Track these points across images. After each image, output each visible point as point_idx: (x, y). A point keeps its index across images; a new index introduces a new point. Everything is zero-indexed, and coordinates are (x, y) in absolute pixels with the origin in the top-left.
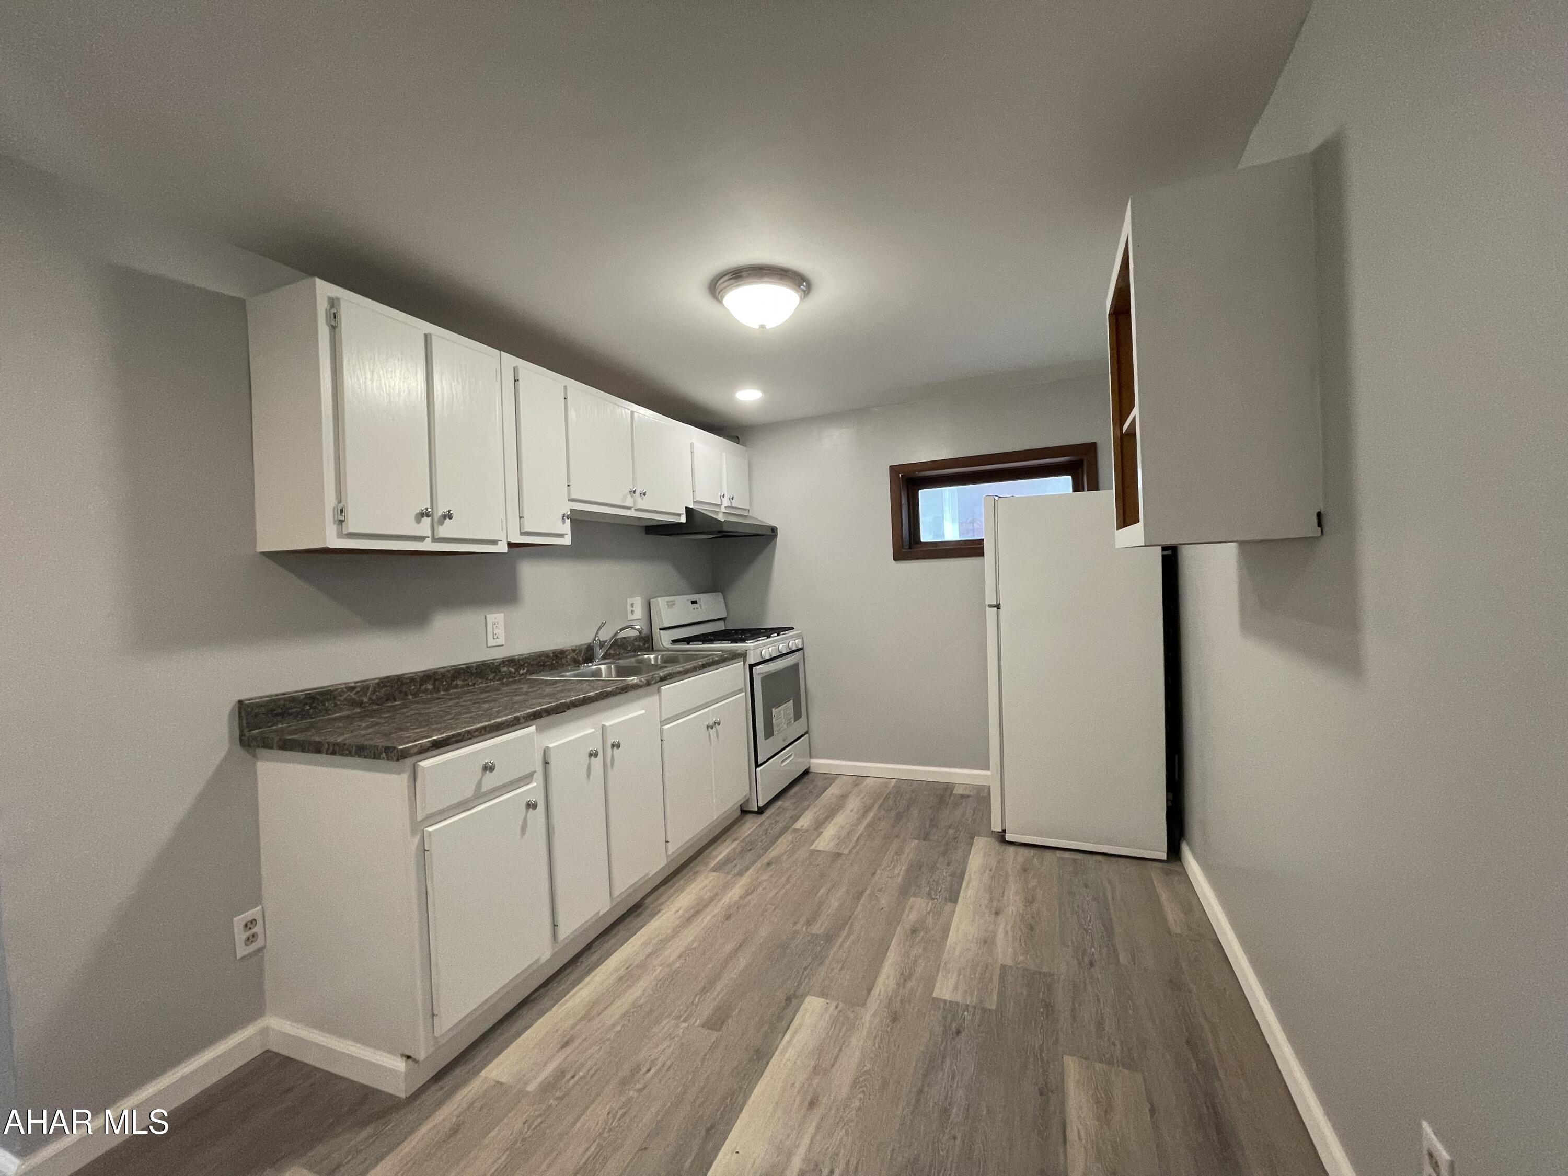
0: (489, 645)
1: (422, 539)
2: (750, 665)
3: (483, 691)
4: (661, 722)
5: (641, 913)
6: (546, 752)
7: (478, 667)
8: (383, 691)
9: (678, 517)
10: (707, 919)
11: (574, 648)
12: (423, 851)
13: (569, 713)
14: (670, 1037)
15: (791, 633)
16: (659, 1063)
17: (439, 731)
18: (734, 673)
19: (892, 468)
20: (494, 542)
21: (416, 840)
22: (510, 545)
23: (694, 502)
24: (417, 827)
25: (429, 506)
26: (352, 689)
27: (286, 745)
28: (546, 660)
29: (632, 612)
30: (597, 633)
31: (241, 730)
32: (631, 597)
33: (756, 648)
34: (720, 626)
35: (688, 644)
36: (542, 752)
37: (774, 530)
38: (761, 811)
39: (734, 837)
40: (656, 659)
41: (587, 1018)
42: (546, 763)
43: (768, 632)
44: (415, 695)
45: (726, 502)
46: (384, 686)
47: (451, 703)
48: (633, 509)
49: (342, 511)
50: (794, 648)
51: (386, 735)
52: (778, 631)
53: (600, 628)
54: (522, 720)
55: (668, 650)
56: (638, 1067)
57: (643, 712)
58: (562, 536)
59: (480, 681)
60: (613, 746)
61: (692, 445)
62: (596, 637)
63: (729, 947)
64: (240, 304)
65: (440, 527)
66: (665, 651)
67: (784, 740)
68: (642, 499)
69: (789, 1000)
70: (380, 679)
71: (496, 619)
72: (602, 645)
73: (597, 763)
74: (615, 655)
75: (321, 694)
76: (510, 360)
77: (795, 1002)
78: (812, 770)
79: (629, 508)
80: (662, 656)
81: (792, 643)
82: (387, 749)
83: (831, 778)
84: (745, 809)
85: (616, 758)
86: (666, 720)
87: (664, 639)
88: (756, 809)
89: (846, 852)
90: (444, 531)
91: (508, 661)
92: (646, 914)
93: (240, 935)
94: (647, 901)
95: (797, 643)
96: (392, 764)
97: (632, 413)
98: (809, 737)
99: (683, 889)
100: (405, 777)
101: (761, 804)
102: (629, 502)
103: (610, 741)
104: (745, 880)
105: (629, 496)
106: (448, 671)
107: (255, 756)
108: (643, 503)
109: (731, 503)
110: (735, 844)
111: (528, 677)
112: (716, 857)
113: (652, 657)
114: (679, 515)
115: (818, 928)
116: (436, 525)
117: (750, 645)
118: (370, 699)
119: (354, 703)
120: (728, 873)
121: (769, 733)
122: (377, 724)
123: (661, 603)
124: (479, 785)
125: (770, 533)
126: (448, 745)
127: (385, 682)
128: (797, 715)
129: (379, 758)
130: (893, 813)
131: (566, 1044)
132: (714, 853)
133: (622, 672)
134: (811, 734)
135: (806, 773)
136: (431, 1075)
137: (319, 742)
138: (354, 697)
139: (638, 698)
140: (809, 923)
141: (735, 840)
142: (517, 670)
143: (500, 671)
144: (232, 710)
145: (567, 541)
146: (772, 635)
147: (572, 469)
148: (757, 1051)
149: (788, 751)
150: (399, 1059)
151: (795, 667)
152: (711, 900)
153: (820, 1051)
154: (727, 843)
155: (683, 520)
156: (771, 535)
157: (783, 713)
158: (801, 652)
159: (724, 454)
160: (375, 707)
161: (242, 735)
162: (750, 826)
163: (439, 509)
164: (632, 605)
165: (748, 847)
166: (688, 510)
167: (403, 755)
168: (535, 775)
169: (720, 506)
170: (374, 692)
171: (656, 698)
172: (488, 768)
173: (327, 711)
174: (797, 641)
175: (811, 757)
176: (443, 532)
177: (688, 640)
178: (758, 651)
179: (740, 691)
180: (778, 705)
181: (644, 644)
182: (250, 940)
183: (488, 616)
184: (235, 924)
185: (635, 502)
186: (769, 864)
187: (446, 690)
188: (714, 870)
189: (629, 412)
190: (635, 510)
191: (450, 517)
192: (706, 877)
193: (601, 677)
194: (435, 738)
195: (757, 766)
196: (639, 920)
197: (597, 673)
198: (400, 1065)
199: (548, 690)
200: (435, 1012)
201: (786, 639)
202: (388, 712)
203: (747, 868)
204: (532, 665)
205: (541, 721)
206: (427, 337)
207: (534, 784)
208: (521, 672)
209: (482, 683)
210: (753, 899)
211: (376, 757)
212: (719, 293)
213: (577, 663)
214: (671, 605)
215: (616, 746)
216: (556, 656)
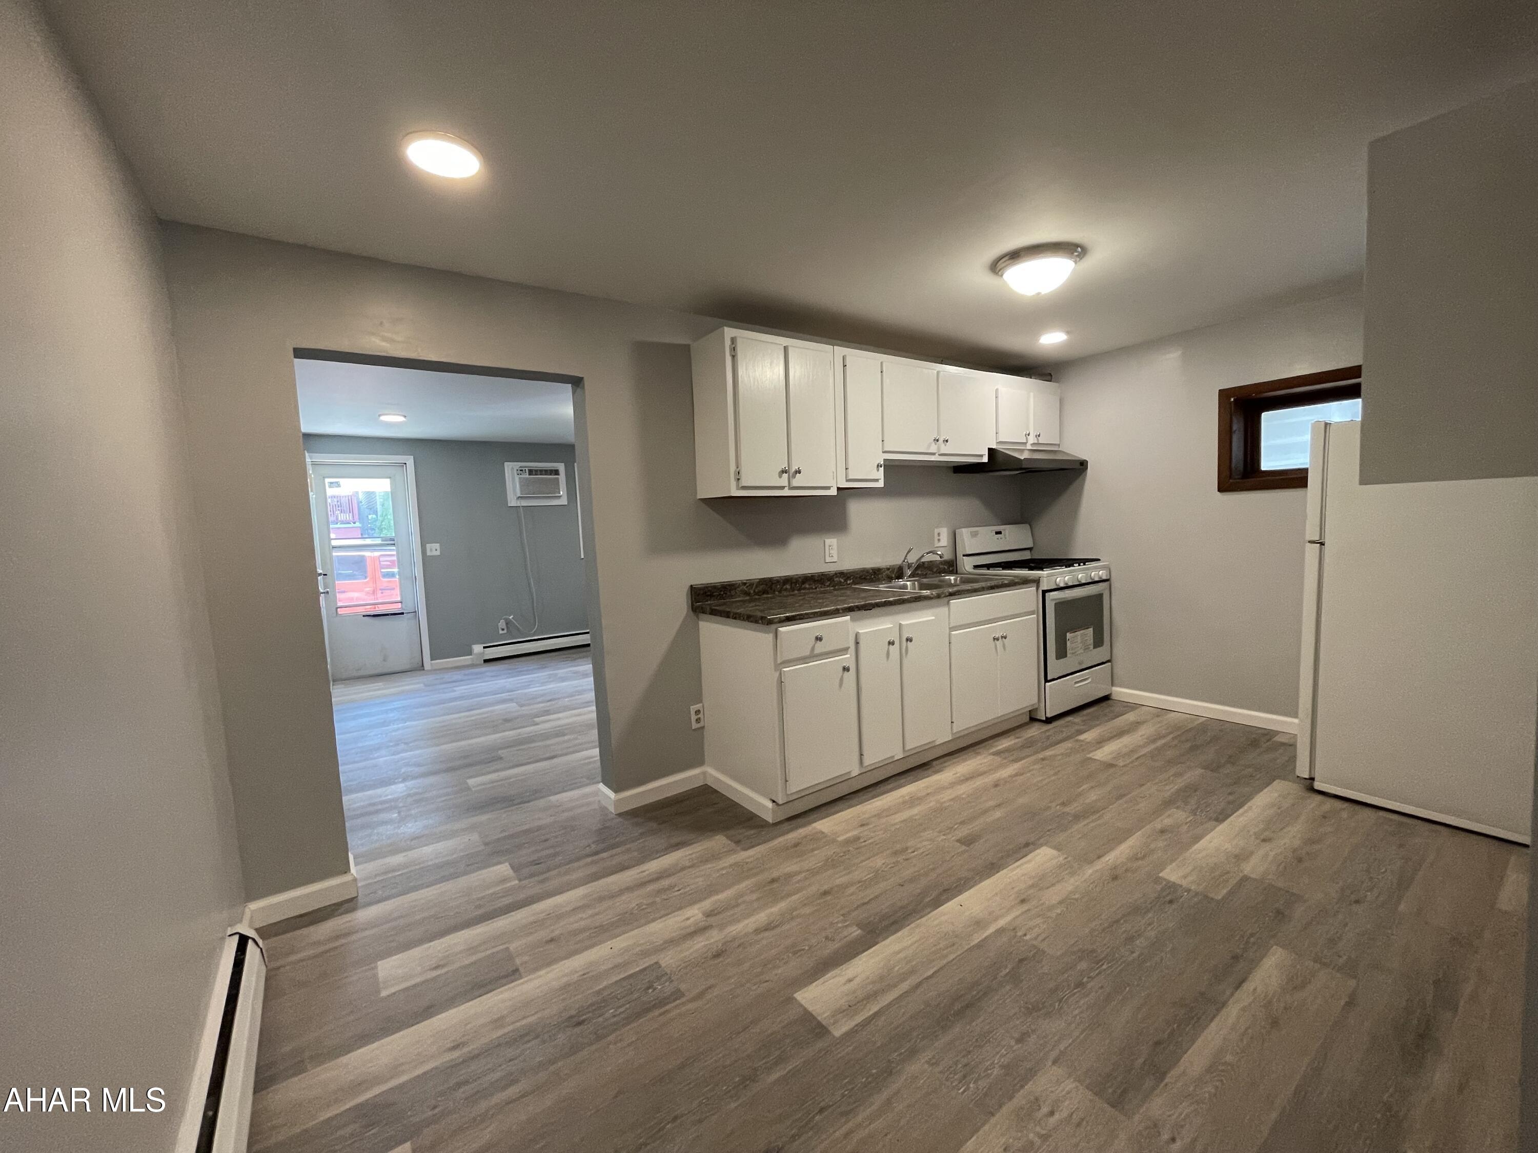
0: (827, 561)
1: (782, 488)
2: (1043, 591)
3: (821, 593)
4: (950, 628)
5: (928, 769)
6: (857, 635)
7: (819, 576)
8: (761, 587)
9: (980, 458)
10: (979, 782)
11: (888, 567)
12: (781, 682)
13: (873, 611)
14: (932, 840)
15: (1094, 564)
16: (921, 851)
17: (789, 612)
18: (1027, 597)
19: (1222, 392)
20: (828, 488)
21: (777, 674)
22: (839, 489)
23: (997, 443)
24: (778, 666)
25: (787, 466)
26: (745, 584)
27: (714, 612)
28: (867, 574)
29: (939, 540)
30: (906, 556)
31: (692, 603)
32: (937, 527)
33: (1049, 576)
34: (1026, 556)
35: (988, 569)
36: (854, 635)
37: (1083, 464)
38: (1049, 721)
39: (1017, 735)
40: (956, 580)
41: (879, 816)
42: (857, 643)
43: (1069, 563)
44: (780, 592)
45: (1032, 439)
46: (762, 584)
47: (800, 598)
48: (937, 454)
49: (739, 473)
50: (1097, 579)
51: (762, 611)
52: (1085, 561)
53: (909, 552)
54: (841, 611)
55: (970, 574)
56: (907, 849)
57: (933, 618)
58: (877, 480)
59: (820, 586)
60: (907, 640)
61: (997, 390)
62: (905, 559)
63: (991, 803)
64: (687, 348)
65: (794, 480)
66: (967, 574)
67: (1080, 664)
68: (945, 445)
69: (1027, 845)
70: (760, 579)
71: (832, 542)
72: (909, 566)
73: (894, 649)
74: (922, 575)
75: (729, 585)
76: (840, 351)
77: (1031, 847)
78: (1114, 697)
79: (934, 454)
80: (961, 578)
81: (1095, 574)
82: (762, 618)
83: (1132, 707)
84: (1033, 716)
85: (909, 649)
86: (953, 627)
87: (967, 565)
88: (1044, 719)
89: (1121, 764)
90: (798, 481)
91: (839, 573)
92: (930, 771)
93: (694, 717)
94: (934, 763)
95: (1103, 574)
96: (765, 627)
97: (938, 373)
98: (1112, 665)
99: (965, 760)
100: (770, 637)
101: (1049, 715)
102: (933, 449)
103: (906, 635)
104: (1017, 766)
105: (933, 444)
106: (800, 577)
107: (698, 617)
108: (945, 449)
109: (1038, 440)
110: (1017, 740)
111: (853, 586)
112: (997, 746)
113: (952, 578)
114: (981, 456)
115: (1070, 809)
116: (791, 479)
117: (1046, 572)
118: (754, 591)
119: (747, 594)
120: (1005, 758)
121: (1062, 653)
122: (758, 605)
123: (965, 534)
124: (813, 649)
125: (1078, 466)
126: (795, 620)
127: (763, 581)
128: (1098, 642)
129: (758, 623)
130: (1188, 745)
131: (862, 825)
132: (996, 744)
133: (923, 587)
134: (1114, 661)
135: (1106, 698)
136: (786, 817)
137: (729, 612)
138: (746, 589)
139: (932, 607)
140: (1063, 804)
141: (1018, 738)
142: (846, 580)
143: (833, 581)
144: (687, 592)
145: (881, 484)
146: (1075, 565)
147: (885, 428)
148: (992, 864)
149: (1082, 674)
150: (769, 801)
151: (1100, 596)
152: (985, 773)
153: (1043, 877)
154: (1009, 739)
155: (985, 459)
156: (1079, 469)
157: (1079, 639)
158: (1108, 582)
159: (1032, 394)
160: (757, 597)
161: (692, 605)
162: (1035, 731)
163: (793, 467)
164: (939, 534)
165: (1029, 744)
166: (991, 451)
167: (770, 622)
168: (849, 649)
169: (1025, 444)
170: (757, 587)
171: (945, 609)
172: (819, 639)
173: (732, 596)
174: (1101, 572)
175: (1112, 685)
176: (795, 483)
177: (988, 566)
178: (1053, 578)
179: (1032, 613)
180: (1074, 630)
181: (949, 568)
182: (698, 721)
183: (826, 540)
184: (691, 710)
185: (939, 449)
186: (1043, 759)
187: (799, 590)
188: (994, 754)
189: (936, 372)
190: (939, 455)
191: (800, 472)
192: (984, 758)
193: (907, 589)
194: (787, 615)
195: (1046, 681)
196: (926, 772)
197: (905, 587)
198: (770, 805)
199: (863, 595)
200: (787, 779)
201: (1088, 569)
202: (764, 600)
203: (1023, 758)
204: (856, 578)
205: (857, 614)
206: (786, 349)
207: (848, 656)
208: (849, 582)
209: (821, 587)
210: (1020, 779)
211: (756, 622)
212: (999, 271)
213: (890, 579)
214: (974, 535)
215: (909, 640)
216: (875, 573)
